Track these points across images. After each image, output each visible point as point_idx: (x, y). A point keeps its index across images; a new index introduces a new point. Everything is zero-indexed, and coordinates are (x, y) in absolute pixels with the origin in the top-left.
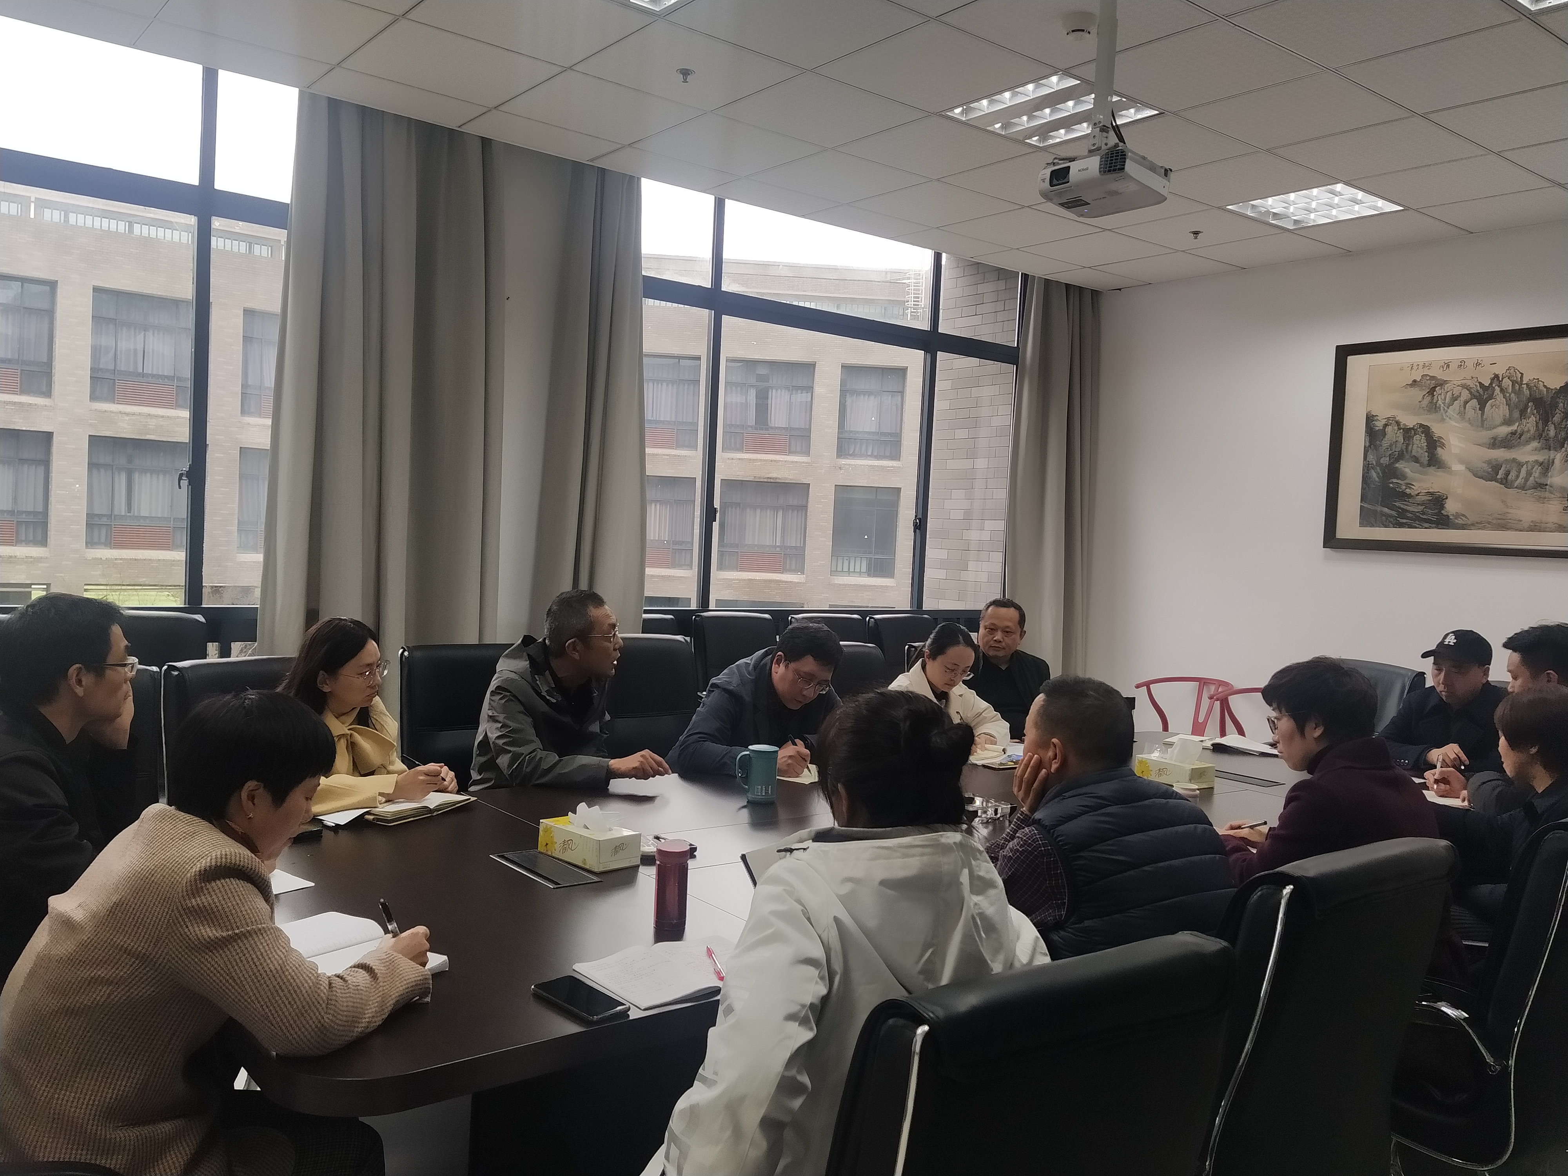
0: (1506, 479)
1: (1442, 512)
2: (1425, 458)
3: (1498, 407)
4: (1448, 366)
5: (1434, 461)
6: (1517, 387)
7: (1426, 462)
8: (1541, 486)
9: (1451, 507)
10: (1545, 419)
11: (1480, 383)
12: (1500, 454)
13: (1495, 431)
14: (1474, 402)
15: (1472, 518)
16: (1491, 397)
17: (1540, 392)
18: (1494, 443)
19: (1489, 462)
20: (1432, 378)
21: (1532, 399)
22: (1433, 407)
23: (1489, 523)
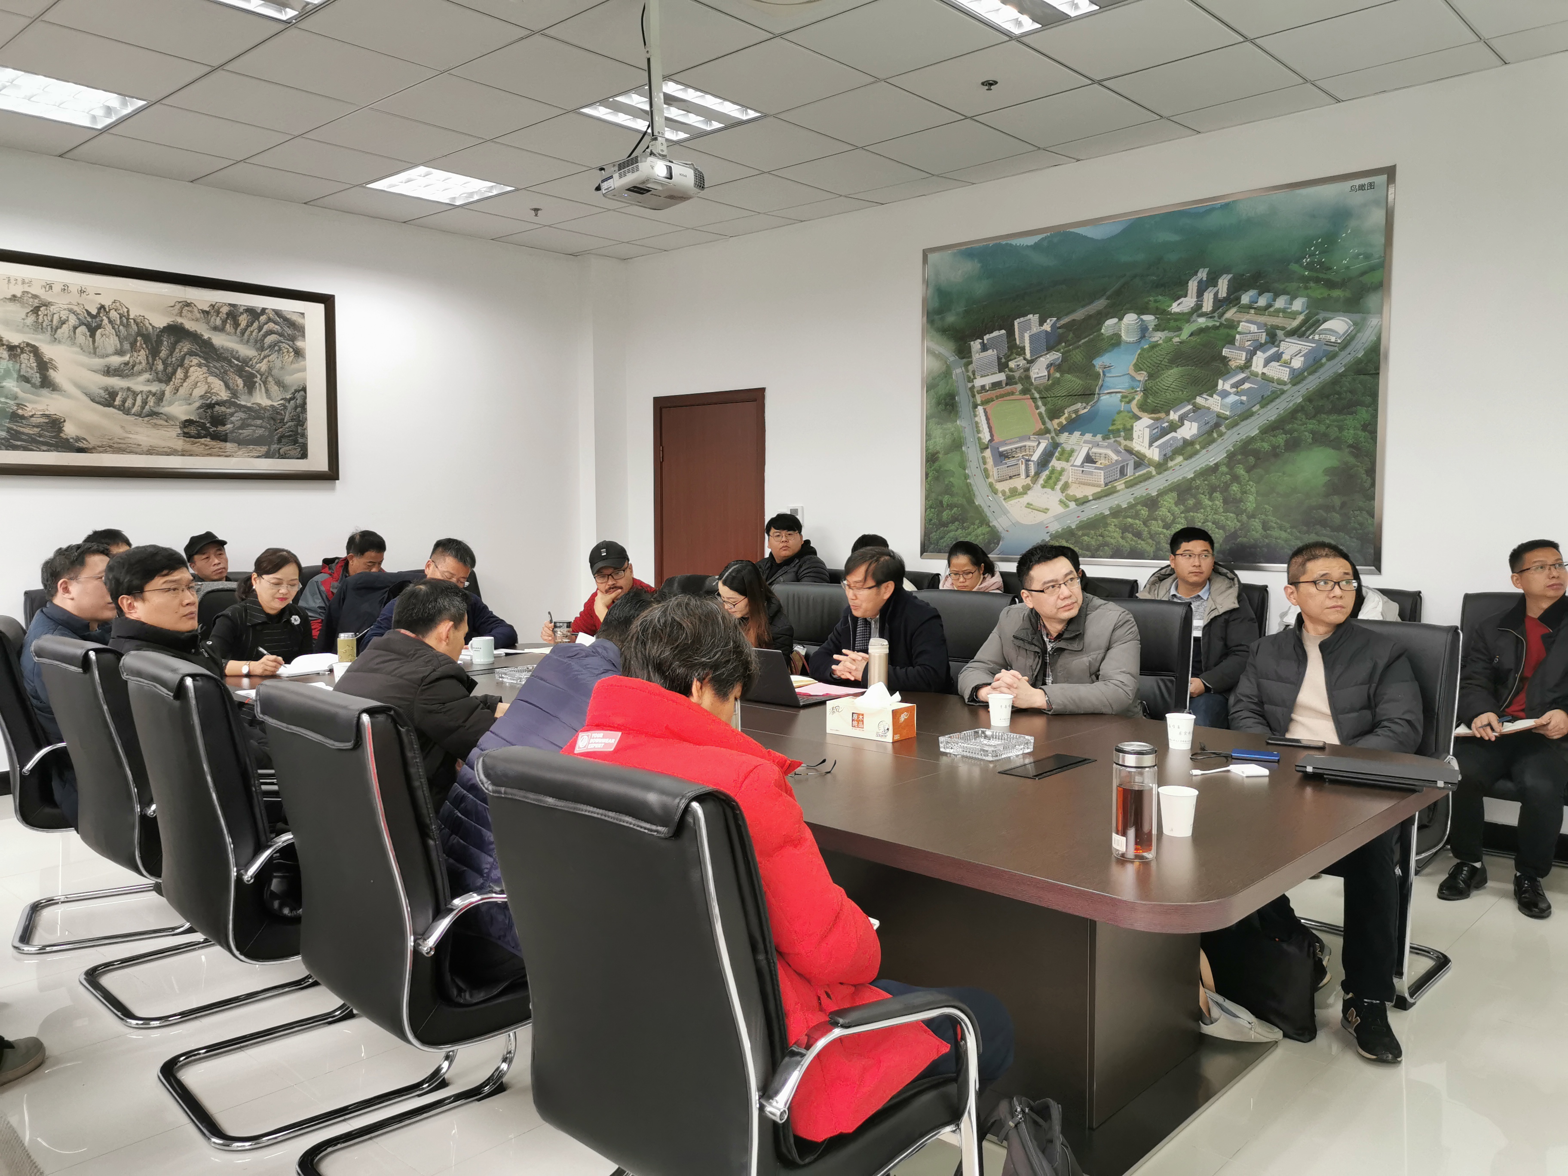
0: (123, 405)
1: (62, 435)
2: (37, 378)
3: (108, 337)
4: (51, 288)
5: (47, 383)
6: (125, 321)
7: (38, 384)
8: (153, 414)
9: (70, 430)
10: (154, 352)
11: (86, 310)
12: (116, 382)
13: (107, 359)
14: (83, 329)
15: (93, 442)
16: (99, 326)
17: (147, 329)
18: (108, 372)
19: (106, 389)
20: (35, 297)
21: (139, 333)
22: (38, 327)
23: (110, 447)
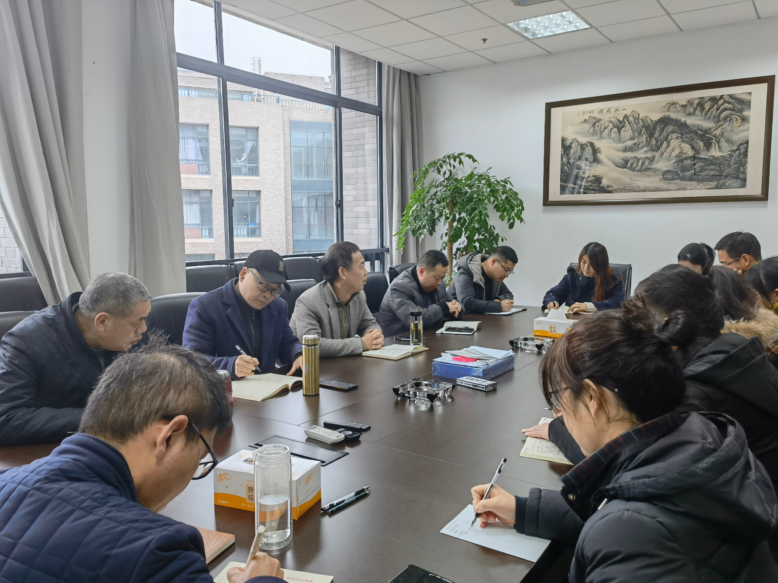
0: (632, 167)
1: (601, 185)
2: (591, 158)
3: (627, 131)
4: (602, 112)
5: (596, 160)
6: (636, 120)
7: (592, 161)
8: (648, 169)
9: (605, 182)
10: (651, 136)
11: (618, 120)
12: (629, 155)
13: (626, 143)
14: (615, 129)
15: (615, 187)
16: (623, 126)
17: (648, 123)
18: (625, 150)
19: (623, 159)
20: (594, 118)
21: (643, 126)
22: (594, 133)
23: (624, 189)
